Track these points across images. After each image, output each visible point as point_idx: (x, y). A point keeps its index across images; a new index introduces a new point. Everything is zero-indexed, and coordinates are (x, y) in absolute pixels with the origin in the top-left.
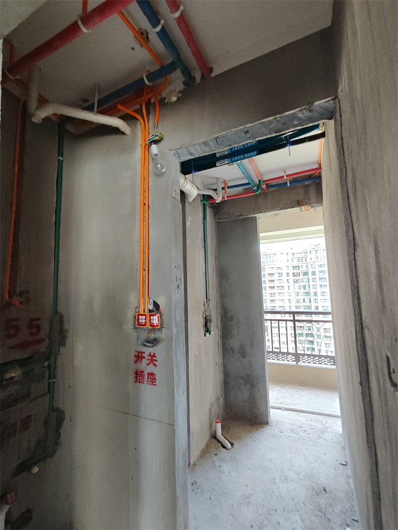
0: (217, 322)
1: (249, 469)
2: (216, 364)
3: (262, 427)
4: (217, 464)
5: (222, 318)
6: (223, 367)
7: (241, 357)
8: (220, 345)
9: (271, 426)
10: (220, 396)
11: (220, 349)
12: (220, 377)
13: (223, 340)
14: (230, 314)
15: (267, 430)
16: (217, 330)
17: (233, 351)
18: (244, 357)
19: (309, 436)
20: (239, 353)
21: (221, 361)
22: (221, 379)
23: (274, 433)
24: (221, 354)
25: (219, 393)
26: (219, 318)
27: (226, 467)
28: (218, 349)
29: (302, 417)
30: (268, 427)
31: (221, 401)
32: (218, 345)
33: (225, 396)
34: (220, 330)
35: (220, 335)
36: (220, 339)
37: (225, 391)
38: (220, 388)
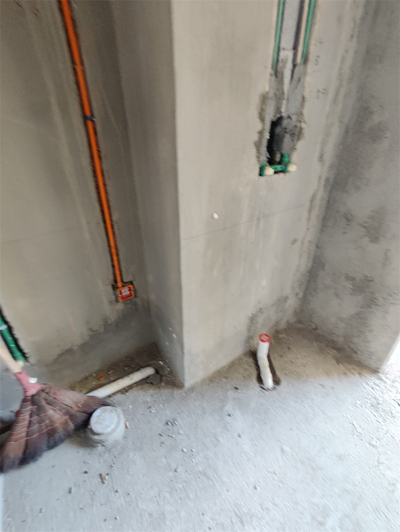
0: (324, 143)
1: (282, 450)
2: (295, 241)
5: (347, 132)
7: (367, 239)
10: (292, 295)
12: (299, 266)
14: (376, 119)
17: (348, 220)
18: (375, 240)
20: (365, 227)
22: (303, 268)
25: (288, 291)
26: (336, 132)
31: (292, 304)
32: (312, 201)
33: (305, 296)
34: (331, 167)
35: (327, 180)
36: (322, 189)
37: (307, 288)
38: (293, 283)
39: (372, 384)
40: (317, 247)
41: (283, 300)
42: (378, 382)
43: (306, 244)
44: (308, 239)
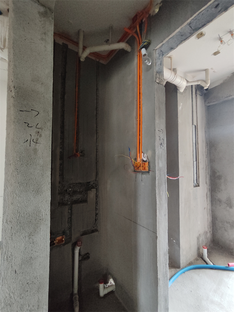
0: (206, 179)
2: (205, 208)
5: (211, 176)
7: (228, 207)
8: (208, 195)
10: (208, 232)
11: (208, 199)
12: (208, 218)
13: (211, 193)
14: (218, 174)
16: (206, 185)
17: (220, 202)
18: (231, 207)
20: (226, 203)
21: (209, 207)
22: (209, 220)
24: (209, 202)
25: (207, 229)
26: (208, 176)
28: (207, 199)
31: (209, 235)
32: (207, 195)
33: (213, 233)
34: (209, 185)
35: (209, 189)
36: (208, 192)
37: (213, 229)
38: (208, 226)
40: (212, 211)
41: (206, 233)
43: (208, 210)
44: (209, 208)
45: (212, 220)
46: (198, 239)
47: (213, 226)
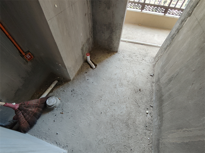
1: (104, 80)
2: (86, 14)
3: (114, 54)
4: (87, 78)
6: (91, 16)
7: (106, 8)
9: (118, 53)
12: (89, 25)
15: (116, 56)
17: (100, 2)
19: (138, 59)
20: (105, 3)
23: (120, 58)
24: (90, 5)
25: (89, 36)
27: (91, 80)
29: (136, 47)
30: (117, 54)
31: (91, 40)
33: (94, 37)
37: (94, 33)
38: (89, 32)
39: (117, 55)
40: (92, 16)
41: (88, 40)
42: (118, 54)
43: (89, 15)
44: (89, 13)
45: (93, 24)
46: (82, 49)
47: (94, 31)
